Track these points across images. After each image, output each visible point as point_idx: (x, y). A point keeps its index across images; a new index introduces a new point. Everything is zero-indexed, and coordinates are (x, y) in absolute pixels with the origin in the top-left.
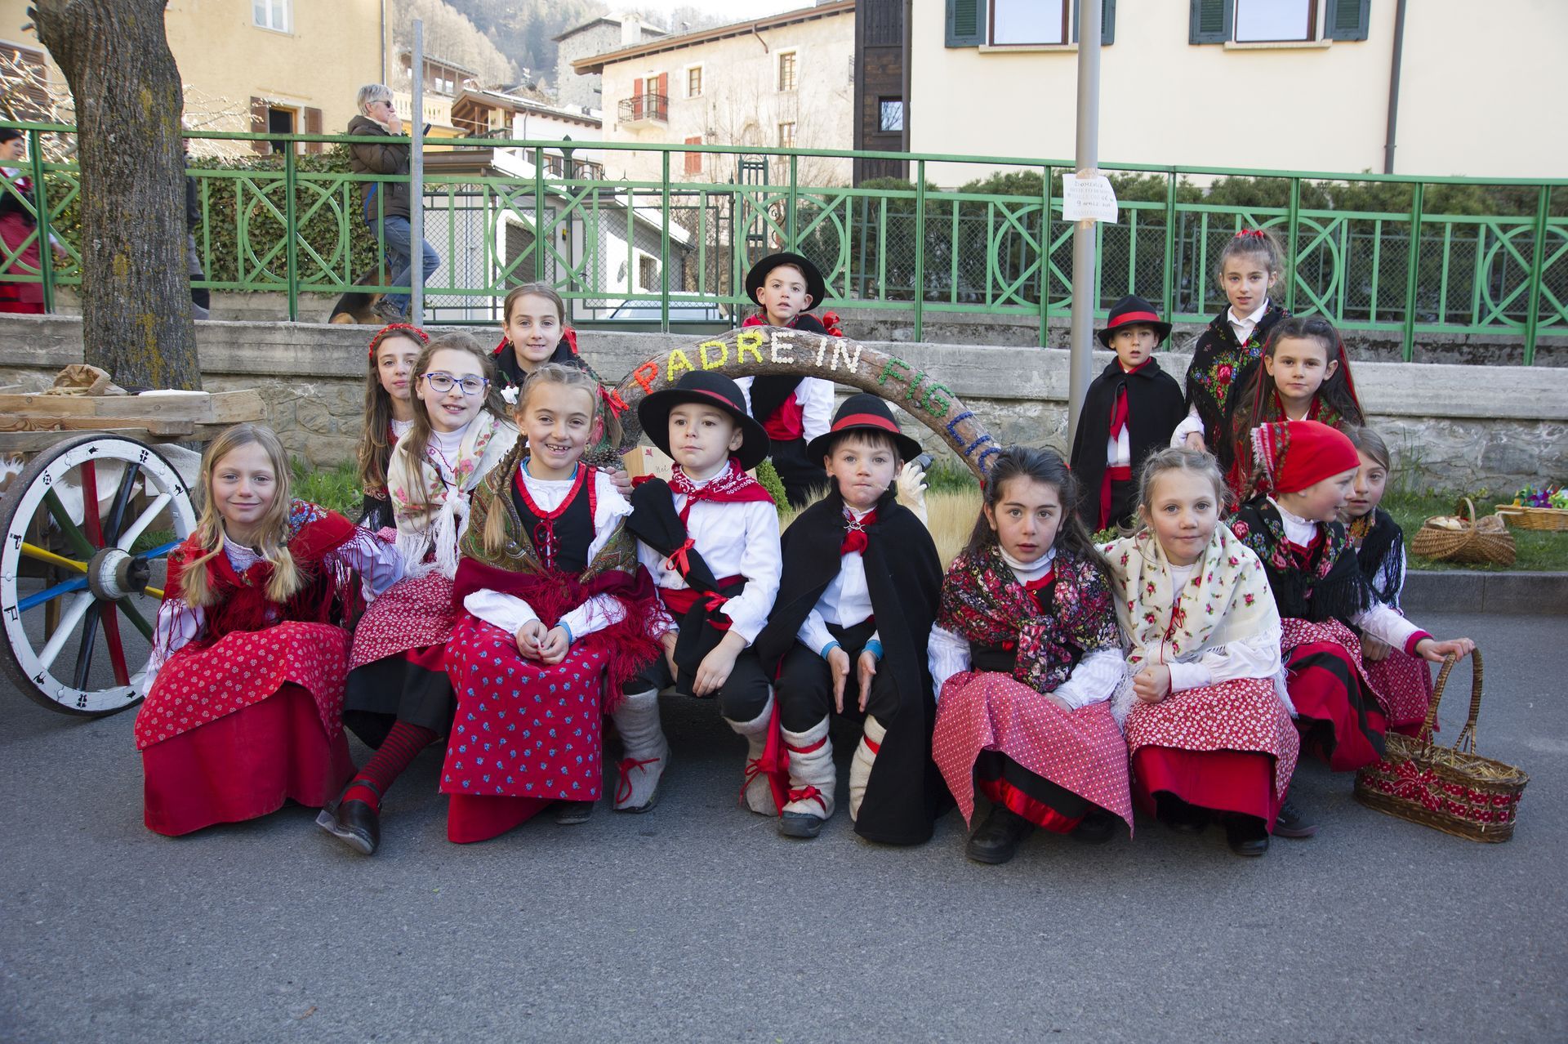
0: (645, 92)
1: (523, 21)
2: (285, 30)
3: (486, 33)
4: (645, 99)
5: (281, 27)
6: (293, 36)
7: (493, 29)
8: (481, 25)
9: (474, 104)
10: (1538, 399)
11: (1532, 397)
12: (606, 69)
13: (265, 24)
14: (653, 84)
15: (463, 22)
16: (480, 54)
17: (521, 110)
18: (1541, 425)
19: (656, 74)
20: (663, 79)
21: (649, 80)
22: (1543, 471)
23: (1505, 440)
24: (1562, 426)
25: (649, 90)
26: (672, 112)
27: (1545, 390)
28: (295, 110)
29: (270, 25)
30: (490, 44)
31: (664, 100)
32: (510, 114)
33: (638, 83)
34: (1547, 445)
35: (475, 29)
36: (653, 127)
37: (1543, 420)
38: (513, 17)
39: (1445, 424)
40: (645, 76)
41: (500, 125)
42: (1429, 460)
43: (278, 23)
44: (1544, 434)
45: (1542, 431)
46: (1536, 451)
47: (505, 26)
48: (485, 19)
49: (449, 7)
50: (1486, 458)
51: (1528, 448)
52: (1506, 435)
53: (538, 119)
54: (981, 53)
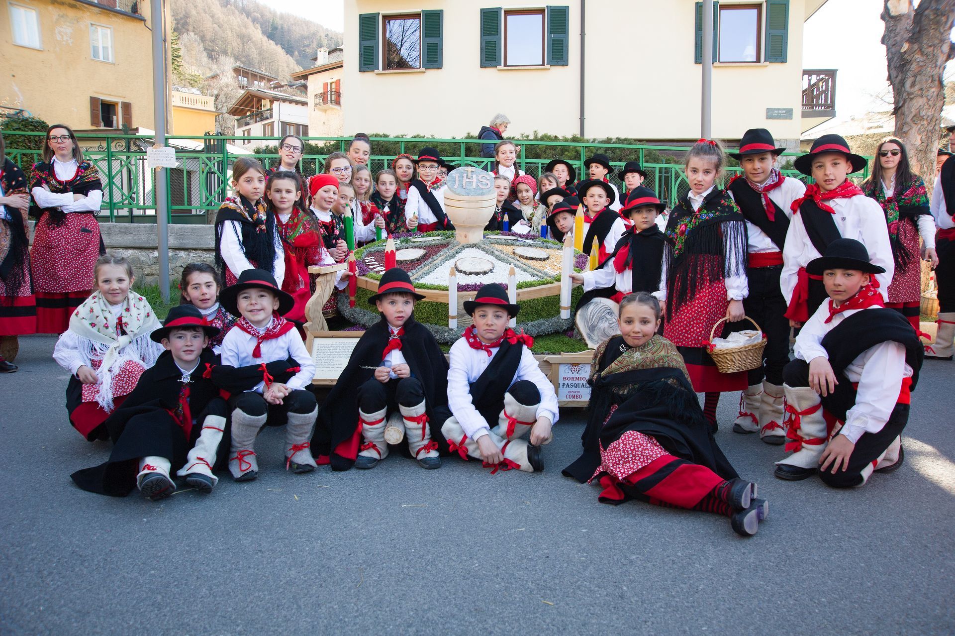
0: (329, 89)
1: (313, 48)
2: (110, 61)
3: (292, 55)
4: (329, 93)
5: (108, 59)
6: (114, 64)
7: (296, 53)
8: (289, 51)
9: (253, 96)
12: (310, 77)
13: (99, 57)
14: (333, 85)
15: (279, 50)
16: (288, 66)
17: (277, 99)
19: (334, 80)
20: (338, 83)
21: (331, 83)
25: (331, 89)
26: (342, 100)
28: (117, 103)
29: (101, 58)
30: (293, 61)
31: (338, 94)
32: (272, 102)
33: (325, 85)
35: (285, 53)
36: (333, 109)
38: (308, 46)
40: (329, 81)
41: (268, 107)
43: (106, 57)
47: (304, 51)
48: (292, 47)
49: (271, 42)
53: (287, 104)
54: (377, 74)
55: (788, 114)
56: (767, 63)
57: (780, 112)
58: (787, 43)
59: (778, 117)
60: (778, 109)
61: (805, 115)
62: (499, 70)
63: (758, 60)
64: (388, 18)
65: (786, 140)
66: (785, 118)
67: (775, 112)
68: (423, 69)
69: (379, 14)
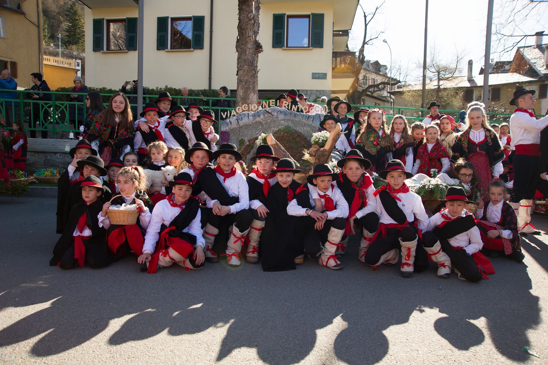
10: (52, 147)
11: (51, 147)
18: (57, 154)
22: (60, 165)
23: (49, 157)
24: (62, 154)
27: (54, 145)
34: (60, 159)
37: (58, 153)
39: (33, 153)
42: (29, 162)
44: (58, 156)
45: (58, 155)
46: (57, 160)
50: (44, 162)
51: (55, 160)
52: (49, 156)
54: (103, 53)
55: (323, 76)
56: (312, 48)
57: (320, 75)
58: (323, 37)
59: (319, 78)
60: (319, 74)
61: (334, 77)
62: (167, 52)
63: (309, 47)
64: (109, 21)
65: (324, 90)
66: (323, 78)
67: (317, 75)
68: (126, 51)
69: (104, 19)
